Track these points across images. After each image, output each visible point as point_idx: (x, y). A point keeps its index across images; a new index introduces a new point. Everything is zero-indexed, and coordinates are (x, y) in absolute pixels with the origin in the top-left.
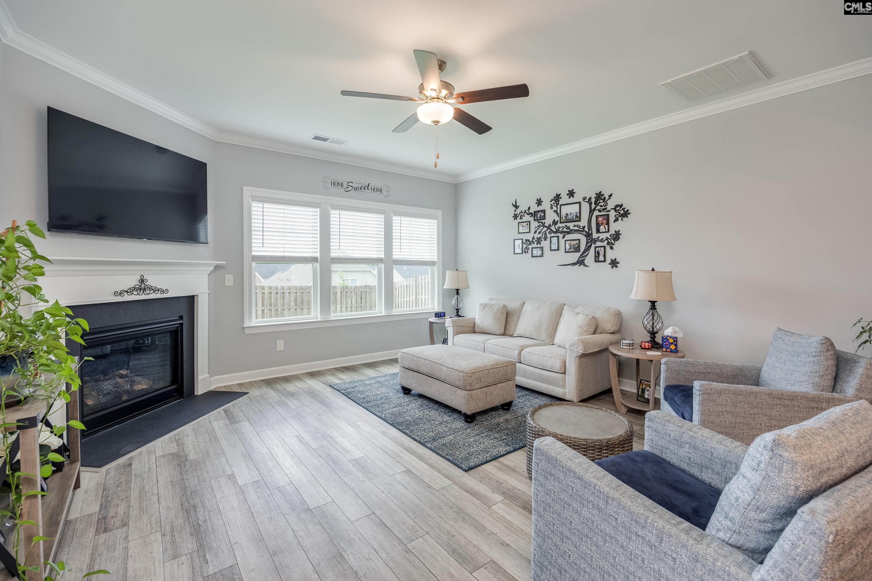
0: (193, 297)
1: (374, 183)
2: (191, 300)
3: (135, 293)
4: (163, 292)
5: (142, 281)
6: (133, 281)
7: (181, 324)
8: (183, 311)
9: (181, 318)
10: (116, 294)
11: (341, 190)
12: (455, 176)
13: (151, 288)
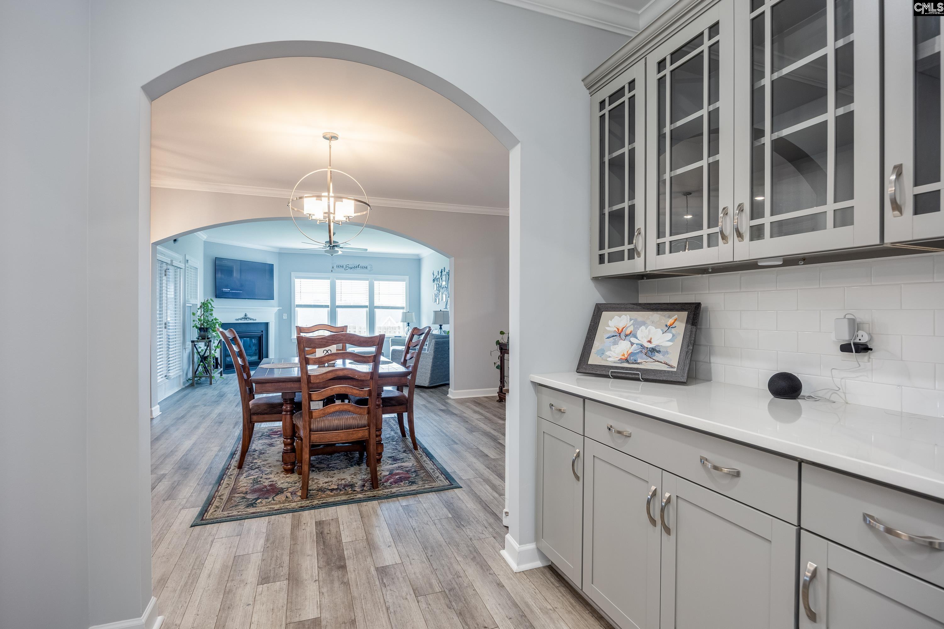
0: (268, 323)
1: (363, 264)
2: (267, 324)
3: (243, 320)
4: (254, 320)
5: (246, 315)
6: (242, 316)
7: (262, 334)
8: (263, 328)
9: (262, 332)
10: (236, 320)
11: (343, 270)
12: (418, 255)
13: (249, 318)
